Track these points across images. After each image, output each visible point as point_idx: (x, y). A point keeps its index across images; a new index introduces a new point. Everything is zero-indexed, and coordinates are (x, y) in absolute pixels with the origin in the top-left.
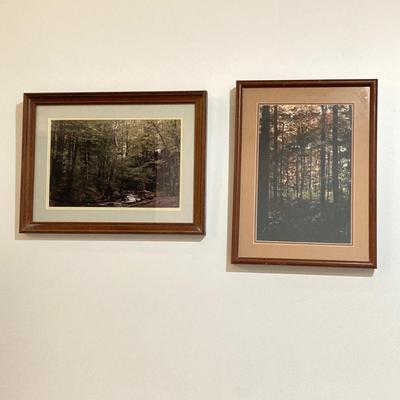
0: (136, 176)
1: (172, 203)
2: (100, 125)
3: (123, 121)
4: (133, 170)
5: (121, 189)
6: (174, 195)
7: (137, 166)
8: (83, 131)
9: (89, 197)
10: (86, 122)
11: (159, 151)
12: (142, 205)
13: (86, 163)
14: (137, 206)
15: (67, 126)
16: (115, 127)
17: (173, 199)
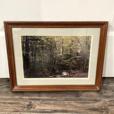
0: (67, 63)
1: (85, 76)
2: (48, 38)
3: (60, 37)
4: (65, 61)
5: (60, 69)
6: (86, 72)
7: (67, 59)
8: (39, 41)
9: (44, 73)
10: (40, 37)
11: (79, 52)
12: (70, 77)
13: (41, 58)
14: (67, 77)
15: (30, 39)
16: (56, 40)
17: (85, 74)
